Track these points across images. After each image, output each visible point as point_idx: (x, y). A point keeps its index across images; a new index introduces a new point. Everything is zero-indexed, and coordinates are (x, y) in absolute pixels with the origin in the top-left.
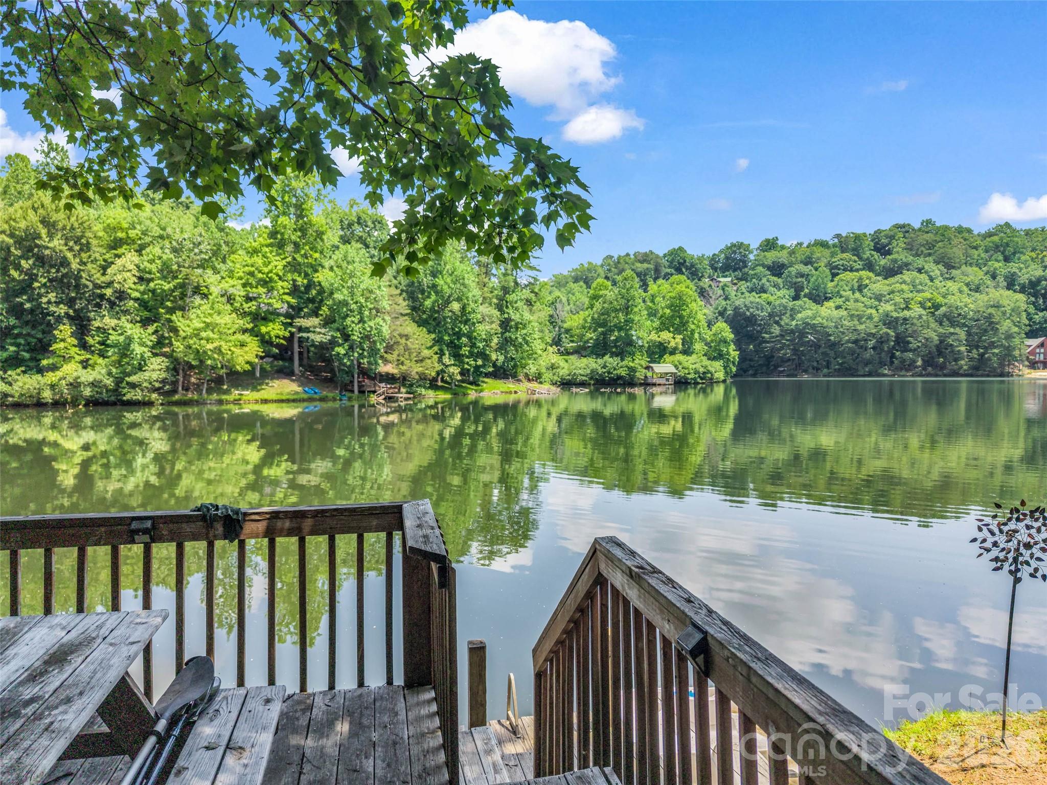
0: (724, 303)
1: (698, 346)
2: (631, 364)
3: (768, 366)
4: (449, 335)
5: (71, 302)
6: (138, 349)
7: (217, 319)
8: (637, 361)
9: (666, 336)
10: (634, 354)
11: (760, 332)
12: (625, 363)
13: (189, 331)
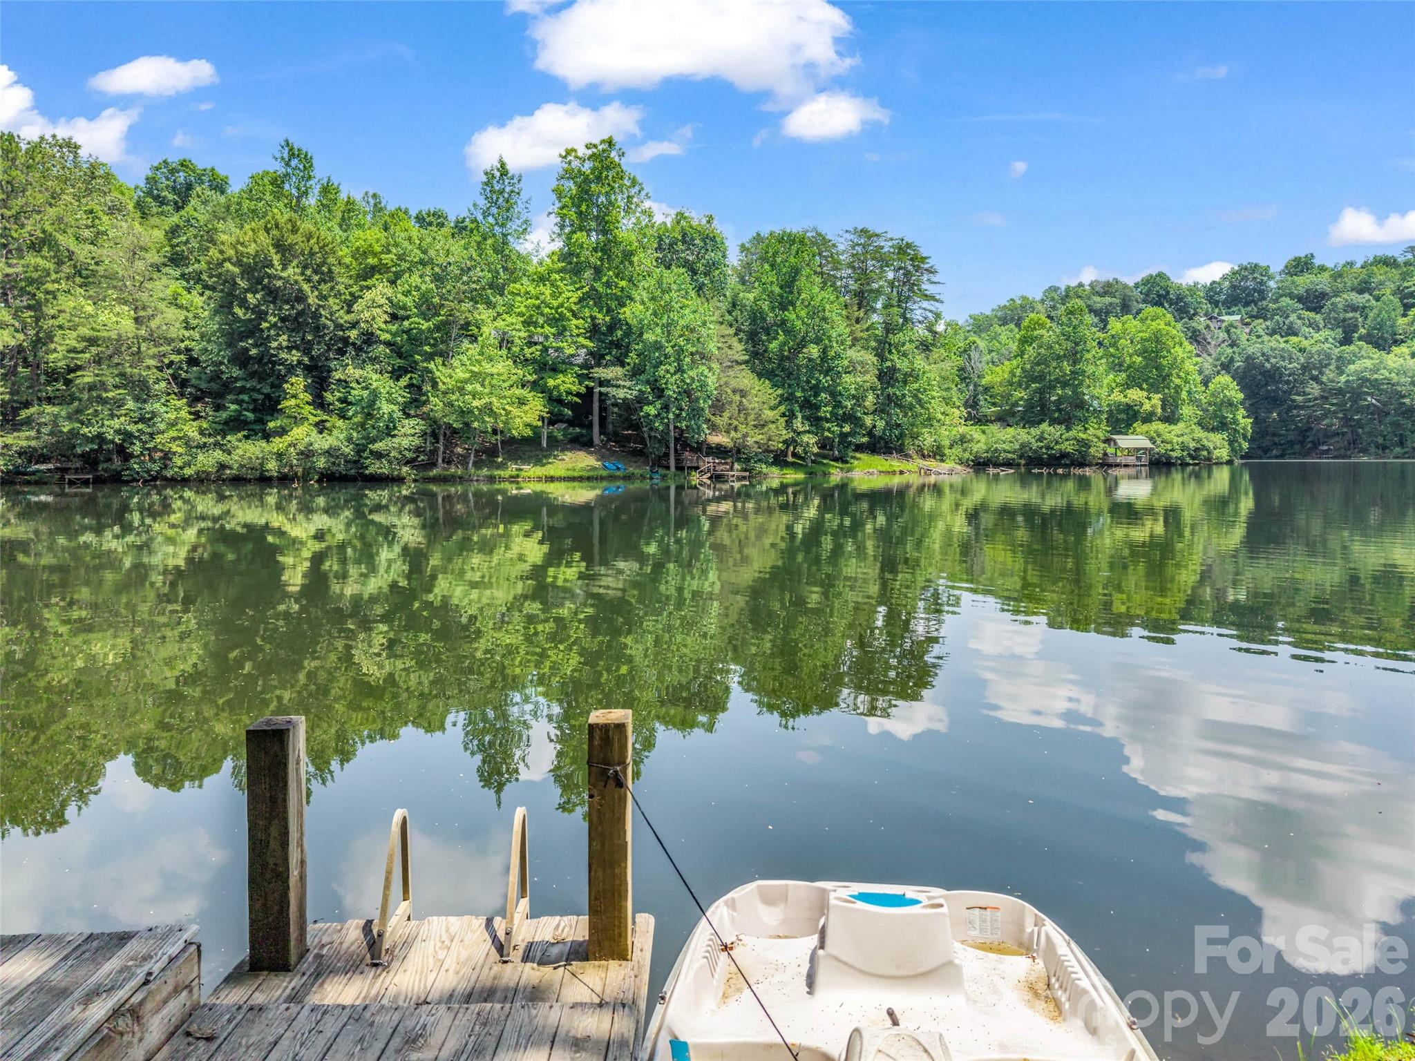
0: (1229, 351)
1: (1186, 411)
2: (1082, 435)
4: (803, 390)
5: (306, 348)
6: (386, 408)
7: (488, 368)
8: (1091, 431)
9: (1135, 395)
10: (1086, 420)
11: (1289, 392)
12: (1072, 433)
13: (451, 383)
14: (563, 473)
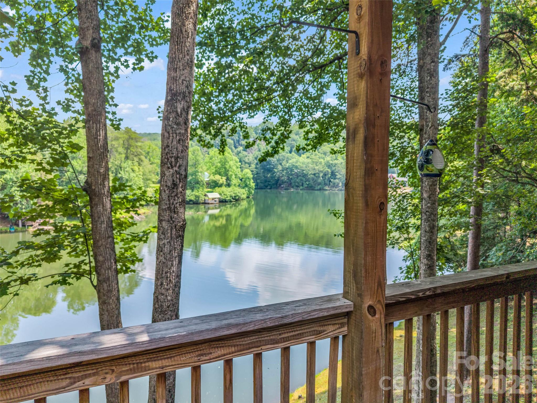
0: (257, 153)
1: (235, 181)
2: (197, 194)
3: (276, 184)
8: (200, 192)
9: (217, 177)
10: (199, 188)
11: (274, 168)
12: (194, 193)
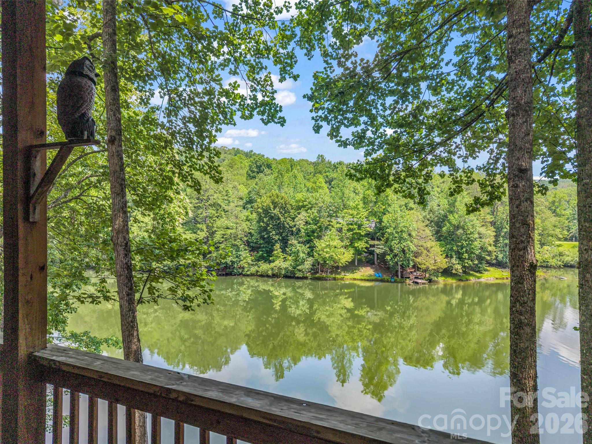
4: (457, 247)
5: (280, 234)
6: (302, 255)
7: (332, 243)
13: (320, 248)
14: (359, 277)
